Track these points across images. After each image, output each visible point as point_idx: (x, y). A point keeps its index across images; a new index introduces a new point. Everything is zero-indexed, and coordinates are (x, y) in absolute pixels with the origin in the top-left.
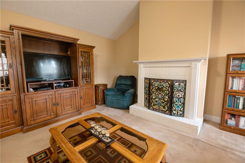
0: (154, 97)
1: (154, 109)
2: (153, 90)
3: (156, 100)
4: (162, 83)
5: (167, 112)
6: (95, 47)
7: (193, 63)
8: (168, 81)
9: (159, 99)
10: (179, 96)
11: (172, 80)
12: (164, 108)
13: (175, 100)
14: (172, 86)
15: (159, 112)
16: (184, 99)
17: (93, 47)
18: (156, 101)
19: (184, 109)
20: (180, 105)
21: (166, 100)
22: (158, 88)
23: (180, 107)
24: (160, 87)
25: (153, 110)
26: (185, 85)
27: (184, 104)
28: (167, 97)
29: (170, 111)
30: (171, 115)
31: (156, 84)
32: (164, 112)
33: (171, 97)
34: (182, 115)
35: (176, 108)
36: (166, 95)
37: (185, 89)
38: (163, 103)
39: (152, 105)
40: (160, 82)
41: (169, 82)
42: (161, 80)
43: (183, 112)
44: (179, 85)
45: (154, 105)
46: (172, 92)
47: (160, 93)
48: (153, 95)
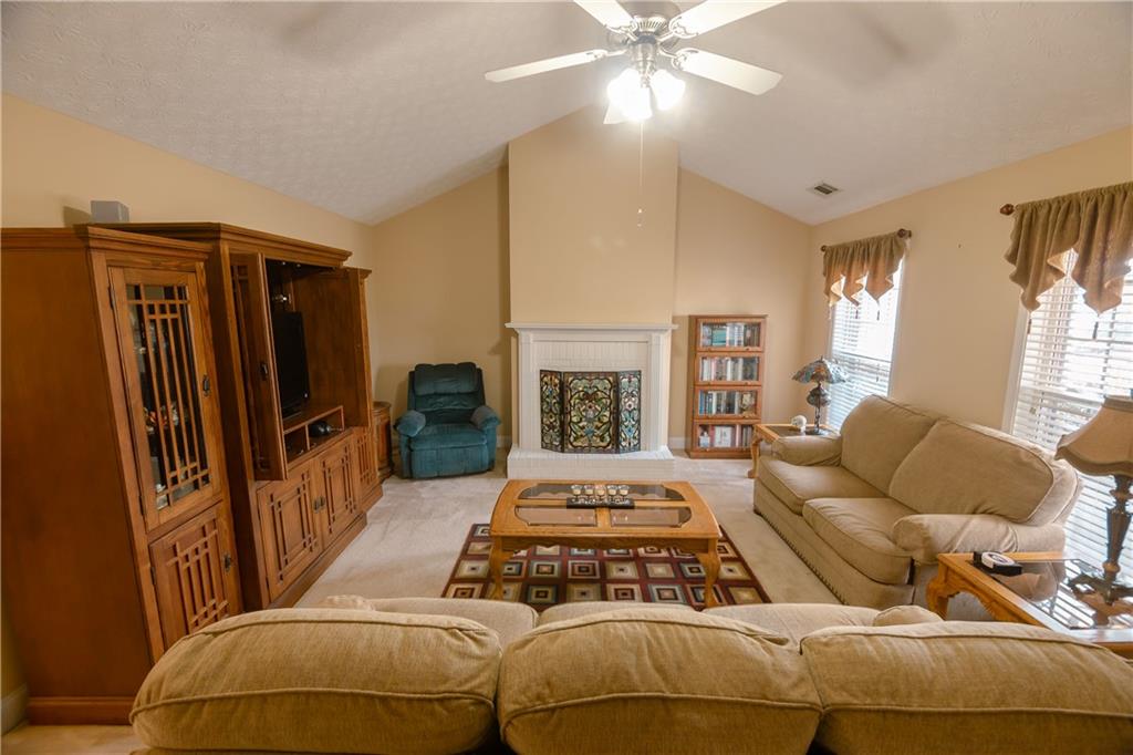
0: (574, 419)
1: (576, 450)
2: (572, 402)
3: (581, 425)
4: (595, 382)
5: (610, 447)
6: (370, 272)
7: (654, 335)
8: (606, 375)
9: (590, 421)
10: (630, 406)
11: (616, 373)
12: (602, 439)
13: (623, 416)
14: (616, 386)
15: (589, 452)
16: (639, 410)
17: (366, 273)
18: (583, 428)
19: (639, 434)
20: (633, 426)
21: (606, 420)
22: (586, 393)
23: (634, 430)
24: (590, 392)
25: (575, 452)
26: (639, 381)
27: (638, 421)
28: (607, 414)
29: (615, 445)
30: (618, 451)
31: (581, 385)
32: (604, 450)
33: (616, 412)
34: (637, 448)
35: (626, 434)
36: (605, 407)
37: (640, 389)
38: (598, 428)
39: (572, 439)
40: (590, 380)
41: (611, 379)
42: (590, 373)
43: (639, 440)
44: (630, 382)
45: (575, 439)
46: (618, 400)
47: (590, 407)
48: (573, 413)
